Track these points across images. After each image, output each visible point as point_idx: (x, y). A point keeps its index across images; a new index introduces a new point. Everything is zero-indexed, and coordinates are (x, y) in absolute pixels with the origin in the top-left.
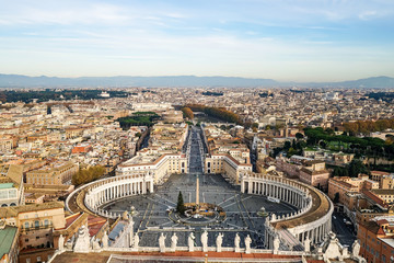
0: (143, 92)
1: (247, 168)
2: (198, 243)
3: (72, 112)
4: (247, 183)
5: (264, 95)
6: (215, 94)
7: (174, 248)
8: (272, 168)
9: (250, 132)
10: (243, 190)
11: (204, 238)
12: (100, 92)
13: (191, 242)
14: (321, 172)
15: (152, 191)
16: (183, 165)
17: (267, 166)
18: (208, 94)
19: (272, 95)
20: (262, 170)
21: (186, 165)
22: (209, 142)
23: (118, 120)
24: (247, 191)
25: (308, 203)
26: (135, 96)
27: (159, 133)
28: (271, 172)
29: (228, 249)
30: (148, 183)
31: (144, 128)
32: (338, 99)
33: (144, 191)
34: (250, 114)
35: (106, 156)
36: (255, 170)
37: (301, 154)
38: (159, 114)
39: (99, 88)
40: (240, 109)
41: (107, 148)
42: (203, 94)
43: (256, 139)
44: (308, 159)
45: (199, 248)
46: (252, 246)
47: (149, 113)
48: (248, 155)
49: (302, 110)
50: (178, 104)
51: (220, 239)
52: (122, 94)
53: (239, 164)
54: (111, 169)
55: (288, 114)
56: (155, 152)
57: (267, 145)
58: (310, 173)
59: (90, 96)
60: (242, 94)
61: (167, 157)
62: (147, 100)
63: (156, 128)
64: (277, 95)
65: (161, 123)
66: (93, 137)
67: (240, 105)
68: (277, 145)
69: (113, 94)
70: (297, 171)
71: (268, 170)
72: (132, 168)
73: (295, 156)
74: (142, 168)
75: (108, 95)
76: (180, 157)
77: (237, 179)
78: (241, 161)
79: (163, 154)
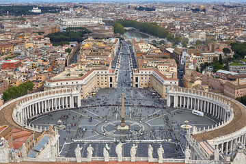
0: (75, 7)
1: (173, 83)
2: (113, 153)
4: (172, 98)
5: (196, 10)
6: (148, 9)
7: (90, 159)
8: (198, 82)
9: (180, 47)
10: (169, 104)
11: (119, 149)
12: (32, 8)
13: (106, 153)
15: (79, 105)
16: (111, 81)
17: (192, 82)
18: (141, 9)
19: (204, 10)
20: (188, 85)
21: (114, 80)
22: (138, 58)
23: (49, 36)
24: (172, 104)
26: (66, 12)
27: (89, 49)
28: (196, 87)
29: (142, 159)
30: (75, 98)
31: (74, 44)
33: (72, 106)
34: (181, 29)
35: (35, 71)
36: (182, 84)
37: (226, 68)
38: (91, 29)
39: (31, 4)
40: (171, 25)
41: (37, 64)
42: (135, 8)
43: (185, 54)
44: (233, 73)
45: (113, 159)
47: (80, 28)
48: (175, 70)
49: (232, 25)
50: (109, 19)
51: (134, 150)
52: (54, 10)
53: (165, 78)
54: (40, 85)
55: (219, 30)
56: (84, 67)
57: (195, 61)
58: (234, 88)
59: (22, 12)
61: (96, 72)
62: (79, 16)
63: (86, 44)
64: (209, 10)
66: (23, 53)
67: (172, 20)
68: (205, 60)
69: (45, 9)
70: (222, 85)
71: (193, 85)
72: (59, 83)
73: (220, 71)
74: (70, 83)
75: (39, 11)
76: (108, 72)
77: (164, 94)
78: (168, 75)
79: (91, 69)
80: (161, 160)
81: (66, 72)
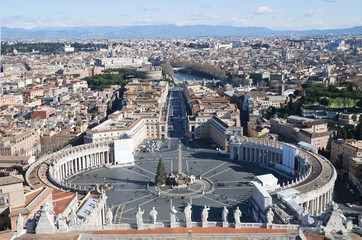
0: (115, 45)
1: (237, 131)
3: (28, 69)
4: (236, 149)
5: (258, 46)
6: (200, 46)
8: (266, 131)
9: (240, 89)
10: (232, 157)
11: (188, 212)
12: (64, 45)
13: (173, 217)
14: (322, 135)
16: (163, 130)
17: (259, 129)
18: (191, 46)
19: (266, 46)
20: (254, 133)
21: (166, 129)
22: (193, 103)
23: (86, 79)
24: (236, 157)
25: (307, 170)
26: (105, 50)
27: (134, 93)
28: (264, 136)
29: (215, 223)
31: (117, 87)
32: (344, 48)
34: (241, 69)
35: (72, 121)
36: (246, 133)
39: (61, 41)
40: (229, 64)
41: (74, 112)
42: (186, 46)
43: (247, 98)
44: (308, 120)
46: (243, 219)
48: (238, 116)
50: (155, 58)
51: (205, 213)
52: (90, 47)
53: (227, 126)
57: (260, 105)
58: (310, 135)
59: (52, 49)
60: (230, 46)
61: (144, 120)
62: (119, 54)
63: (130, 88)
64: (272, 45)
65: (136, 81)
67: (229, 58)
68: (271, 105)
69: (78, 47)
70: (295, 133)
71: (260, 134)
72: (103, 134)
73: (292, 117)
74: (115, 134)
75: (72, 49)
76: (159, 120)
77: (227, 144)
78: (230, 123)
79: (138, 117)
80: (239, 224)
81: (110, 121)
